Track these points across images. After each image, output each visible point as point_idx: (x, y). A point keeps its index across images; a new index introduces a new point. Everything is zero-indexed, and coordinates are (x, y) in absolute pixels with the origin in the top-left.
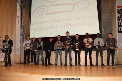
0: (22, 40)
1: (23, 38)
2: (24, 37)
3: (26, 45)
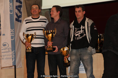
0: (15, 17)
1: (18, 8)
2: (20, 6)
3: (29, 33)
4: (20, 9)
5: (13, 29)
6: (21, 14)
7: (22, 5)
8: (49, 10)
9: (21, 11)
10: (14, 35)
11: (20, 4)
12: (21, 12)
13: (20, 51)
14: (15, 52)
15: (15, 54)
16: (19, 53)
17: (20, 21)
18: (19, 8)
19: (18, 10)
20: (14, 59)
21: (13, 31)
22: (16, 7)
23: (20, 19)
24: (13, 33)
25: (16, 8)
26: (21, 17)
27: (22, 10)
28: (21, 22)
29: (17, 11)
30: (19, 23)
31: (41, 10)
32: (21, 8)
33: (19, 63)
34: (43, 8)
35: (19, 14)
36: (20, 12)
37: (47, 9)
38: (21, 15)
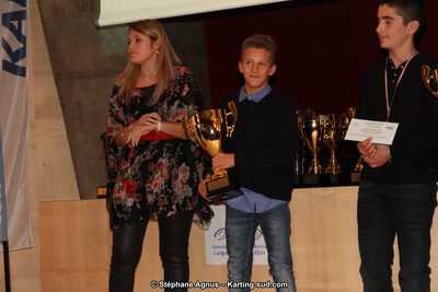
1: (13, 21)
4: (20, 25)
6: (22, 45)
7: (28, 9)
9: (23, 33)
11: (20, 8)
12: (25, 37)
15: (3, 200)
16: (19, 192)
17: (22, 72)
18: (16, 23)
19: (12, 28)
22: (5, 16)
23: (20, 63)
25: (3, 24)
26: (24, 56)
27: (27, 27)
28: (23, 74)
29: (6, 34)
30: (18, 77)
31: (98, 28)
32: (23, 22)
33: (21, 229)
34: (103, 21)
35: (16, 45)
36: (21, 38)
37: (119, 26)
38: (24, 48)
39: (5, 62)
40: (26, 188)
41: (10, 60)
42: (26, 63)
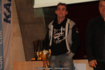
0: (3, 17)
2: (9, 5)
5: (1, 31)
6: (10, 14)
7: (12, 3)
8: (42, 9)
9: (10, 10)
10: (2, 38)
11: (9, 2)
12: (11, 11)
13: (9, 56)
14: (3, 58)
15: (3, 61)
16: (7, 59)
18: (8, 7)
19: (7, 8)
20: (2, 66)
21: (1, 34)
22: (5, 5)
23: (9, 19)
24: (1, 36)
25: (4, 7)
26: (10, 17)
28: (10, 23)
29: (5, 10)
30: (8, 24)
31: (33, 9)
32: (10, 7)
34: (35, 7)
35: (8, 14)
36: (9, 12)
37: (40, 8)
38: (10, 15)
39: (4, 19)
40: (9, 57)
41: (6, 18)
42: (11, 19)
